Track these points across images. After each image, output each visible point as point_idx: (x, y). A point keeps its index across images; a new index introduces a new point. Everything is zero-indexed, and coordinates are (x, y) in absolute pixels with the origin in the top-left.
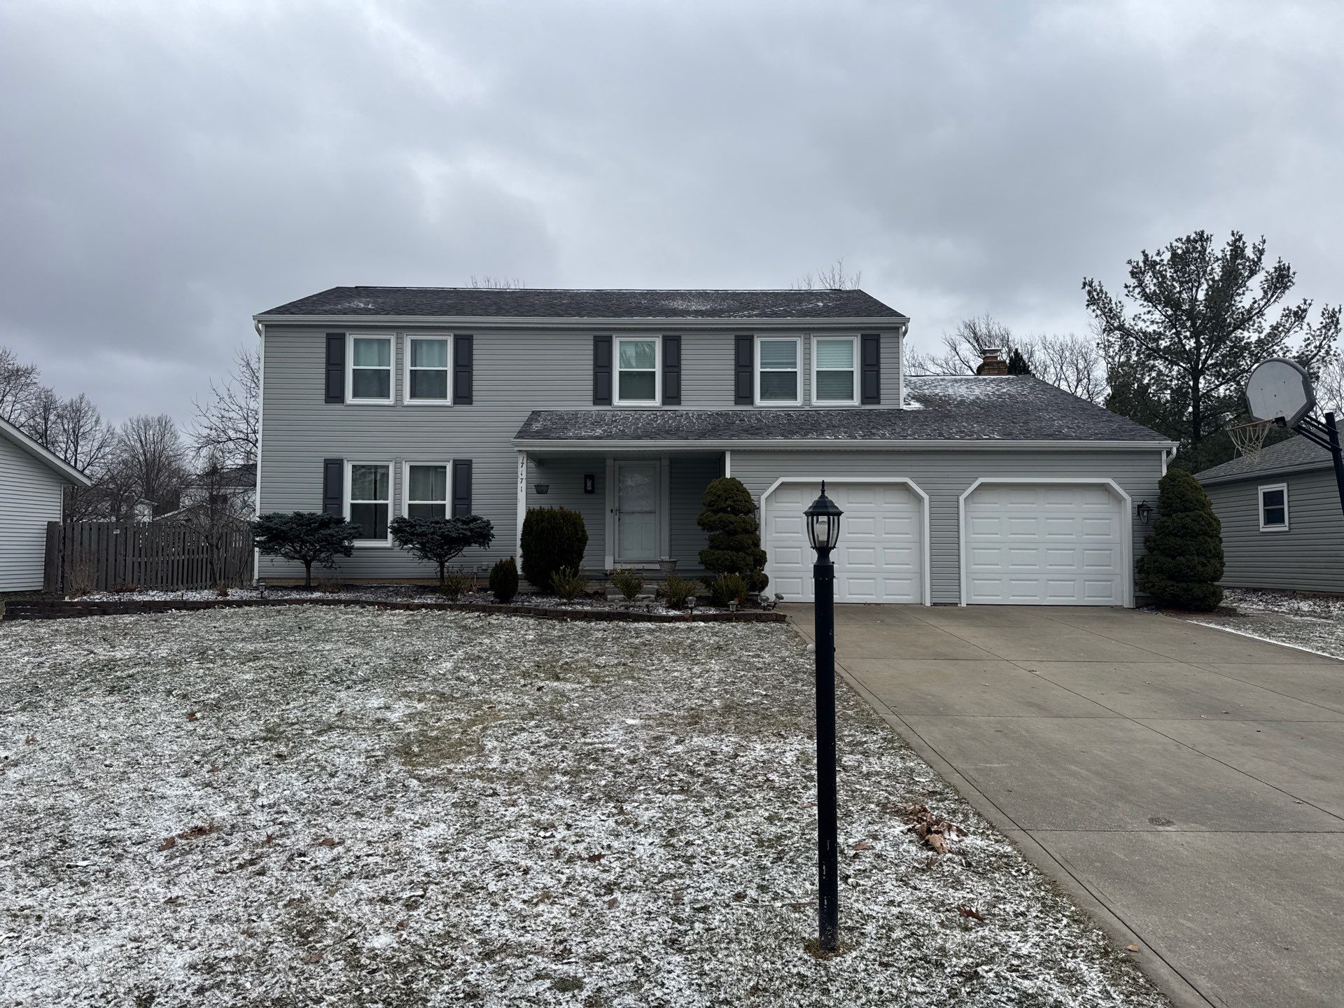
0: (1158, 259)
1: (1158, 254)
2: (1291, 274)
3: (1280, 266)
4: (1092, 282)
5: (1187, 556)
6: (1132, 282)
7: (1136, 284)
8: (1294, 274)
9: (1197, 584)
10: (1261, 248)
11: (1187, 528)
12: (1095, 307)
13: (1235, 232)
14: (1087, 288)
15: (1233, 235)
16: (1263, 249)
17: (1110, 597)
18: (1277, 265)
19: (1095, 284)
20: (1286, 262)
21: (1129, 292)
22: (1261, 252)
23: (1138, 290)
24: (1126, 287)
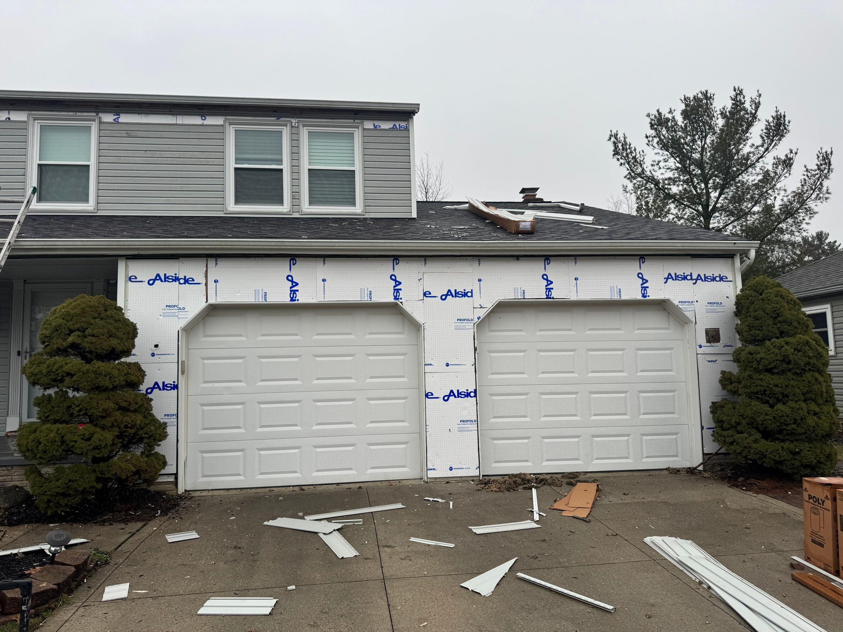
0: (670, 116)
1: (670, 112)
2: (787, 122)
3: (777, 115)
4: (617, 135)
5: (791, 404)
6: (653, 132)
7: (654, 134)
8: (789, 122)
9: (807, 445)
10: (757, 101)
11: (789, 362)
12: (619, 157)
13: (737, 88)
14: (613, 139)
15: (735, 90)
16: (759, 103)
17: (676, 456)
18: (774, 114)
19: (620, 136)
20: (782, 111)
21: (649, 141)
22: (757, 105)
23: (656, 140)
24: (647, 137)
